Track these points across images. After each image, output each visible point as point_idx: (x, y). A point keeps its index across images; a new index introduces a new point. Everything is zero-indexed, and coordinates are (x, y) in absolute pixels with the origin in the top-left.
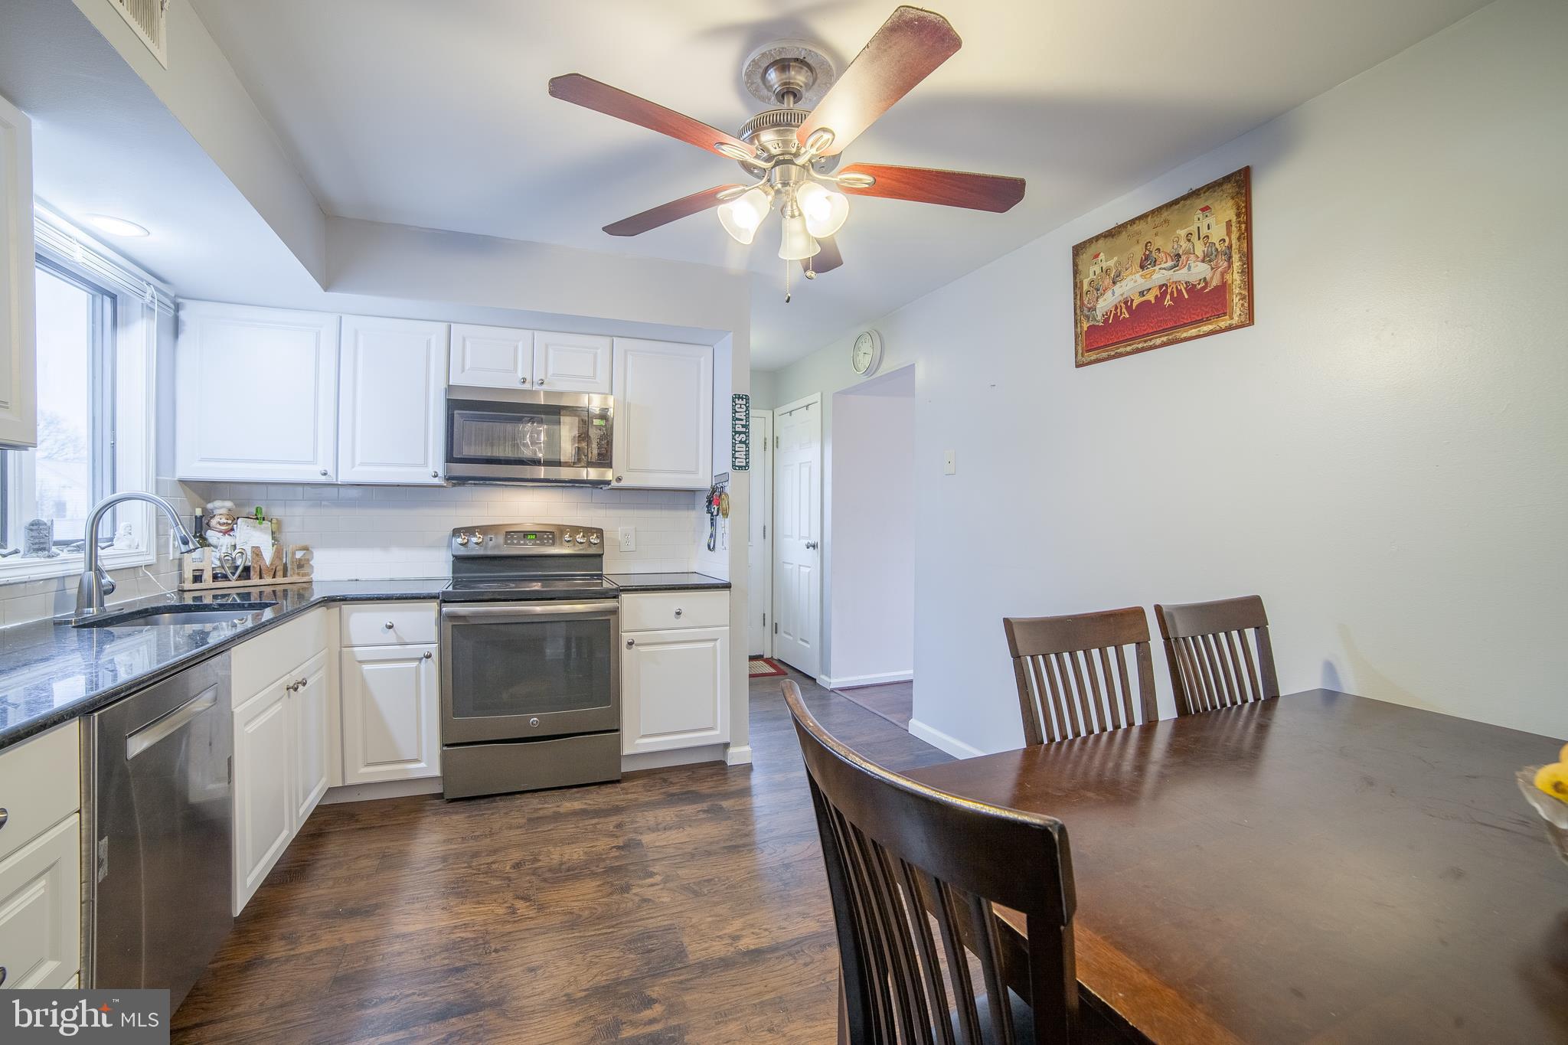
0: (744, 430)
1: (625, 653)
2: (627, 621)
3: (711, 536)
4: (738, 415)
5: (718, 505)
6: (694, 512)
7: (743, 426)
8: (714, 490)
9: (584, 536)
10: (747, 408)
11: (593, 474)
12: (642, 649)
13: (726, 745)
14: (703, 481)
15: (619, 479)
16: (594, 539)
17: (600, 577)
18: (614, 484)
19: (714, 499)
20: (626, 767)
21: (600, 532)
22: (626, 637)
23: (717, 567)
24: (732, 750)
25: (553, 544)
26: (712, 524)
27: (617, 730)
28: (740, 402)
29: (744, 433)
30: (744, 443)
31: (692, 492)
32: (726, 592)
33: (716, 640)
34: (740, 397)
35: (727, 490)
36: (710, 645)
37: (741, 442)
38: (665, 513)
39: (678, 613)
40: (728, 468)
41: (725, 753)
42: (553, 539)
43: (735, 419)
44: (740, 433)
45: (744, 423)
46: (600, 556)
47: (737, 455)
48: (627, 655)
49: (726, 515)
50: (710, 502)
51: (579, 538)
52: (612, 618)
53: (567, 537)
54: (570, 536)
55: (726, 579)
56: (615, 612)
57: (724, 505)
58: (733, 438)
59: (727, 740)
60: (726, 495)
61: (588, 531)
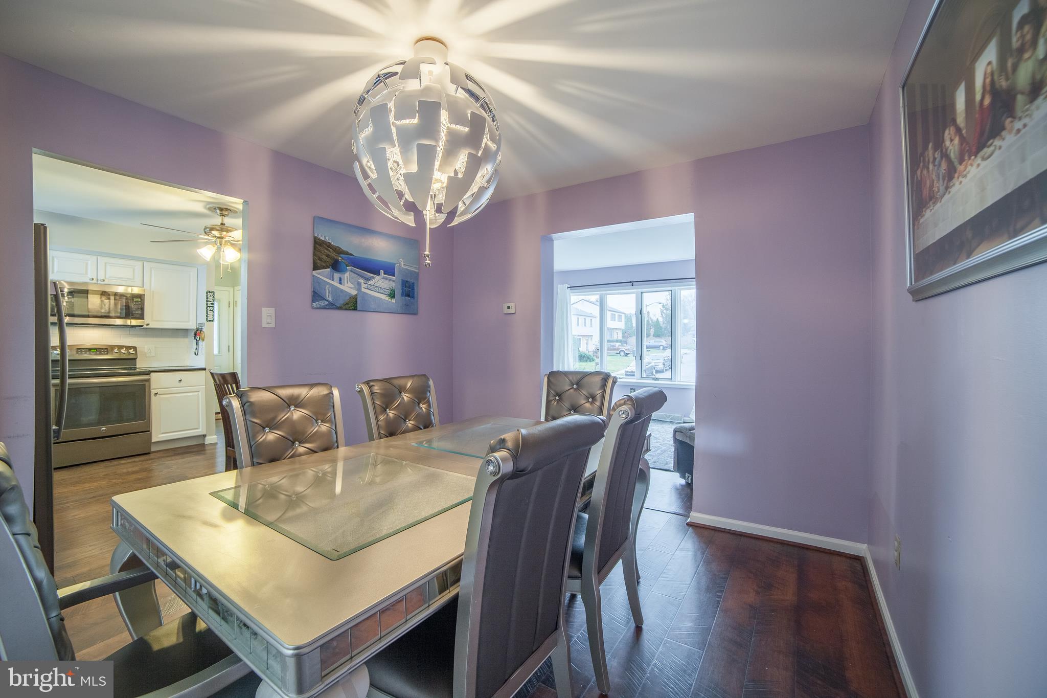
0: (212, 305)
1: (153, 398)
2: (154, 385)
3: (196, 349)
4: (209, 299)
5: (200, 336)
6: (187, 339)
7: (211, 304)
8: (197, 330)
9: (126, 350)
10: (214, 297)
11: (134, 322)
12: (161, 396)
13: (204, 436)
14: (193, 326)
15: (148, 325)
16: (132, 351)
17: (135, 368)
18: (145, 326)
19: (198, 333)
20: (153, 449)
21: (135, 348)
22: (153, 392)
23: (200, 362)
24: (207, 438)
25: (107, 354)
26: (197, 344)
27: (149, 431)
28: (210, 294)
29: (212, 307)
30: (212, 311)
31: (187, 330)
32: (204, 372)
33: (199, 391)
34: (210, 292)
35: (204, 330)
36: (197, 393)
37: (210, 310)
38: (171, 339)
39: (180, 381)
40: (205, 321)
41: (204, 440)
42: (107, 351)
43: (207, 301)
44: (210, 307)
45: (212, 302)
46: (135, 359)
47: (208, 316)
48: (154, 399)
49: (203, 340)
50: (195, 335)
51: (123, 351)
52: (147, 383)
53: (116, 350)
54: (118, 350)
55: (204, 367)
56: (148, 380)
57: (202, 336)
58: (207, 309)
59: (204, 433)
60: (204, 332)
61: (128, 348)
